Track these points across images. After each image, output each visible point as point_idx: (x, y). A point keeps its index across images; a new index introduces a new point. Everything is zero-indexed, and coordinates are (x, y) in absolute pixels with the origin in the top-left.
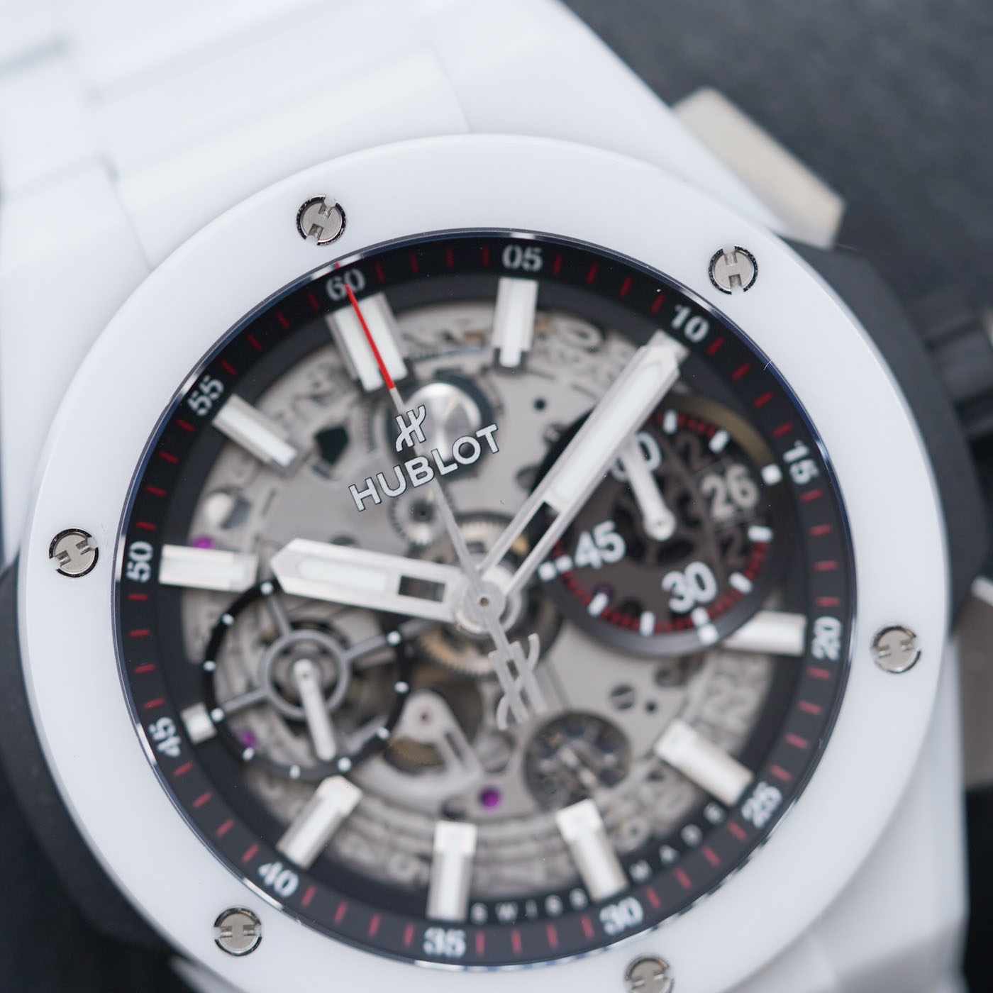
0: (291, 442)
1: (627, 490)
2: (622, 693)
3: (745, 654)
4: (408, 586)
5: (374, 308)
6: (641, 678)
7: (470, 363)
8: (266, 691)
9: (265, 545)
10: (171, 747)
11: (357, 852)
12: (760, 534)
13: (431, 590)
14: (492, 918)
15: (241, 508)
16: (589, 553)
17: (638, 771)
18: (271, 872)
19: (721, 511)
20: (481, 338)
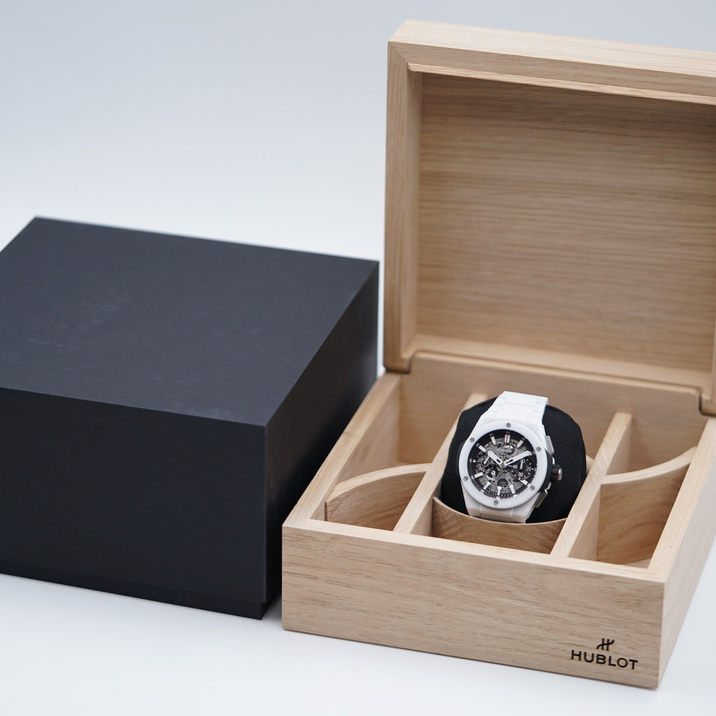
0: (496, 443)
1: (520, 463)
2: (510, 480)
3: (522, 483)
4: (498, 460)
5: (509, 436)
6: (512, 480)
7: (515, 446)
8: (481, 462)
9: (489, 450)
10: (471, 461)
11: (481, 480)
12: (529, 473)
13: (499, 462)
14: (488, 492)
15: (488, 447)
16: (514, 467)
17: (507, 487)
18: (472, 477)
19: (527, 470)
20: (516, 444)
